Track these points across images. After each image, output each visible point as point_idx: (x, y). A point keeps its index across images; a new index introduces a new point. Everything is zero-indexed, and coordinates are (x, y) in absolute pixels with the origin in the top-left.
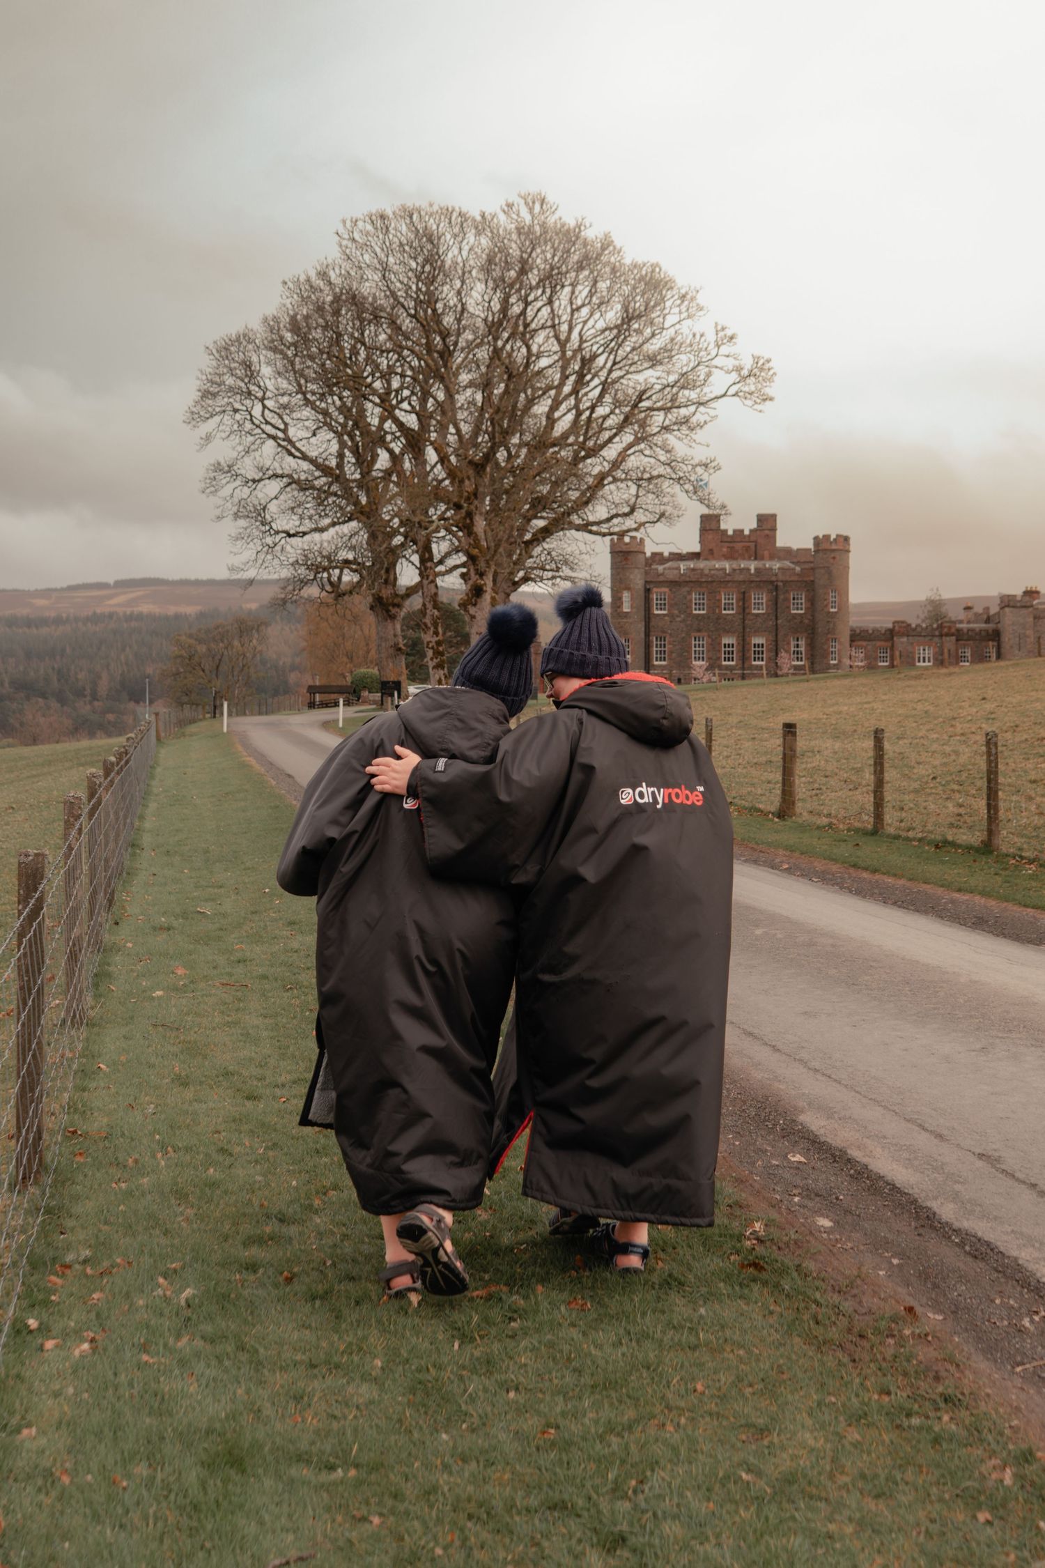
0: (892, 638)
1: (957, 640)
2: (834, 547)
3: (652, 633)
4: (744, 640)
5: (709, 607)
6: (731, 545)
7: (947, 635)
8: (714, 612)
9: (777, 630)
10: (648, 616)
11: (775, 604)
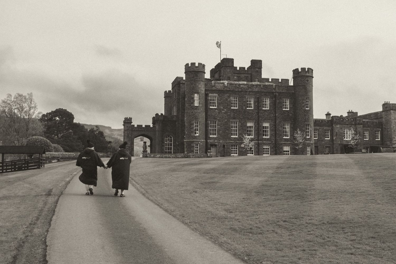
0: (332, 125)
1: (363, 127)
2: (307, 75)
3: (208, 119)
4: (258, 124)
5: (239, 106)
6: (239, 75)
7: (359, 124)
8: (242, 109)
9: (275, 119)
10: (207, 109)
11: (274, 105)
